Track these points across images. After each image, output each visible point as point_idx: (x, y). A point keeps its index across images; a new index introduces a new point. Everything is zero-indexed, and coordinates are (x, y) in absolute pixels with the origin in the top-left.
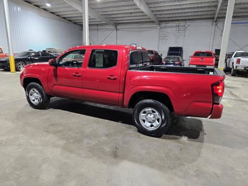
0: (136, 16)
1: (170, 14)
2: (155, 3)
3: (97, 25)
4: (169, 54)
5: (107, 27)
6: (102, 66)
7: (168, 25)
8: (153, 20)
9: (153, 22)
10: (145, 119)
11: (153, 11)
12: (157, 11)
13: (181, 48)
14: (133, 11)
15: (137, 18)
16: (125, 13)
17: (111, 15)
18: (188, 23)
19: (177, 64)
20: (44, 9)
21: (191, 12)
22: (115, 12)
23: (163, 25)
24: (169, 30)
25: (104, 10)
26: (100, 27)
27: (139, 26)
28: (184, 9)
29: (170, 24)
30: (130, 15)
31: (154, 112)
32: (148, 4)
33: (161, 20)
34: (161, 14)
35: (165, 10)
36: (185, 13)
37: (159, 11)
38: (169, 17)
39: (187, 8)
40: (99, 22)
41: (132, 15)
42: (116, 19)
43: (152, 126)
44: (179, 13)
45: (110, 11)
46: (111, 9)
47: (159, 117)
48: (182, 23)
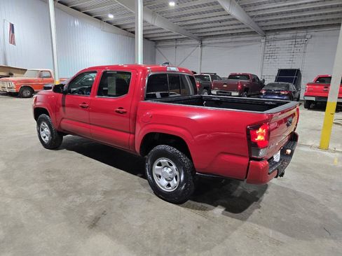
0: (228, 25)
1: (281, 19)
2: (255, 5)
3: (176, 39)
4: (278, 79)
5: (189, 42)
6: (115, 94)
7: (278, 36)
8: (254, 30)
9: (254, 33)
10: (161, 174)
11: (252, 17)
12: (259, 16)
13: (298, 70)
14: (223, 18)
15: (231, 27)
16: (212, 22)
17: (193, 25)
18: (312, 32)
19: (284, 95)
20: (107, 22)
21: (315, 15)
22: (198, 21)
23: (271, 36)
24: (278, 44)
25: (182, 19)
26: (179, 43)
27: (234, 40)
28: (303, 11)
29: (283, 35)
30: (219, 24)
31: (171, 165)
32: (244, 6)
33: (266, 29)
34: (267, 21)
35: (272, 15)
36: (305, 16)
37: (263, 16)
38: (280, 25)
39: (308, 10)
40: (178, 35)
41: (222, 24)
42: (201, 31)
43: (169, 185)
44: (295, 18)
45: (192, 20)
46: (192, 17)
47: (177, 173)
48: (301, 33)
